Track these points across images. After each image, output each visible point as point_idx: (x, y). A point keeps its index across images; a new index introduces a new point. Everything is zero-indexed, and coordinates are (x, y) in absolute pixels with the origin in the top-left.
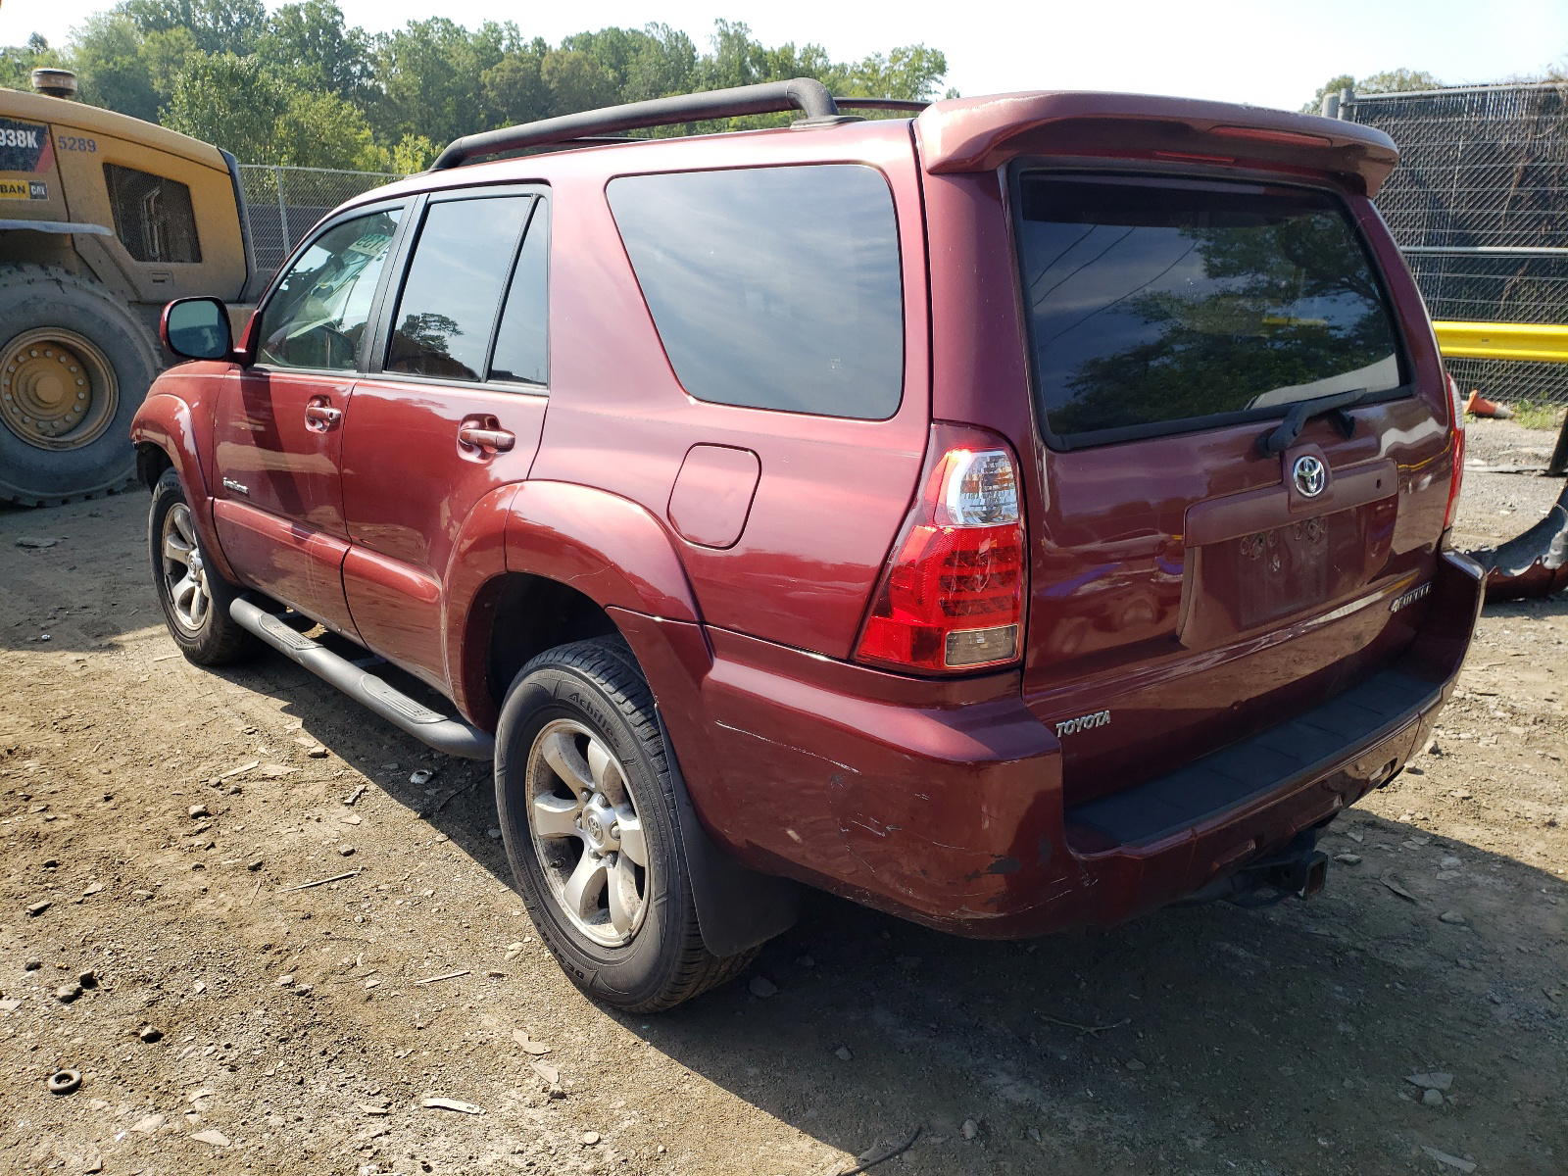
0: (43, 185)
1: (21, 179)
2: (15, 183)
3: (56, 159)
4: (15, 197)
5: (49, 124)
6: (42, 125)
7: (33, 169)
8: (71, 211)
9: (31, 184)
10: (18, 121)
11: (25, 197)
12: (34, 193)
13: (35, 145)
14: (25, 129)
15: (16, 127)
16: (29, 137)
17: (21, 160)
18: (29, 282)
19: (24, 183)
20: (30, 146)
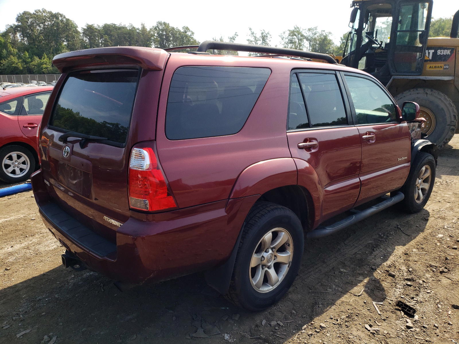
0: (449, 65)
1: (442, 64)
2: (439, 65)
3: (455, 57)
4: (439, 69)
5: (456, 47)
6: (453, 47)
7: (446, 61)
8: (456, 73)
9: (445, 65)
10: (446, 47)
11: (442, 69)
12: (445, 68)
13: (449, 54)
14: (447, 49)
15: (444, 49)
16: (448, 52)
17: (443, 58)
18: (418, 93)
19: (443, 65)
20: (448, 54)
